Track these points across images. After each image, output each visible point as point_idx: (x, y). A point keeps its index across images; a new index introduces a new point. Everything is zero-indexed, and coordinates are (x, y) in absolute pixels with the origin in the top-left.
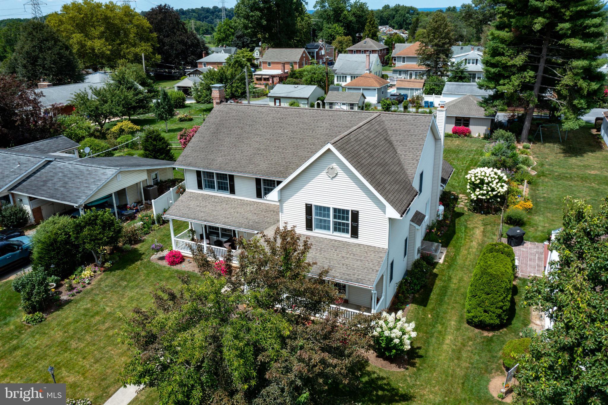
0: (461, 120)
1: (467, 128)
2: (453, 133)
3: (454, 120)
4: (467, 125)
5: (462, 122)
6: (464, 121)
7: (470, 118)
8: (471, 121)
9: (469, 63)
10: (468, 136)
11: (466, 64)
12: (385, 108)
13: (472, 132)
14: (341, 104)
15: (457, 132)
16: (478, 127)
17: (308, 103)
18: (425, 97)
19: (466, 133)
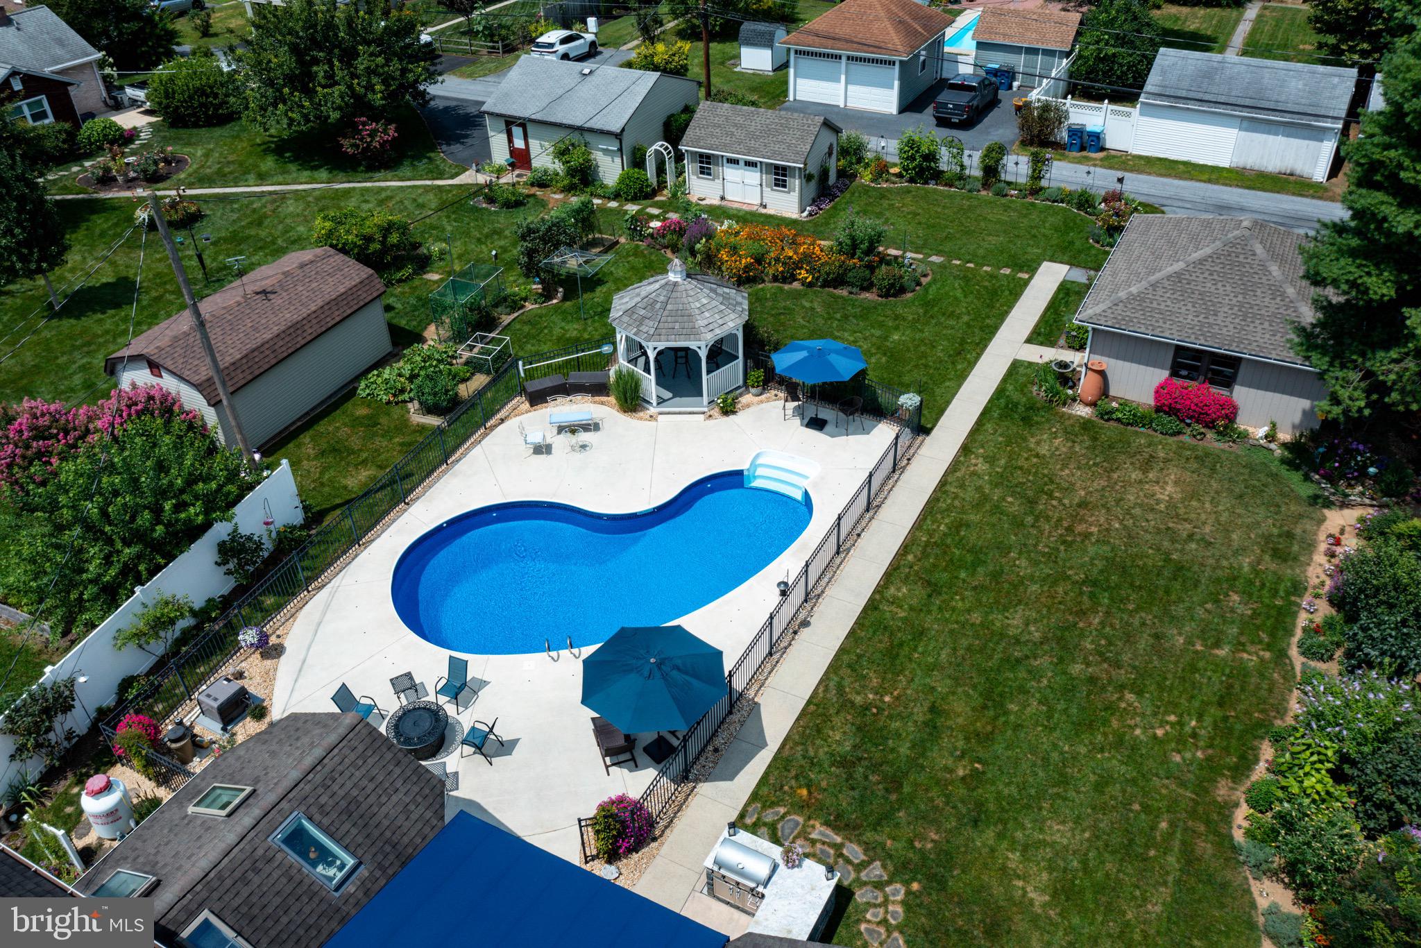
1: (1224, 392)
2: (1160, 410)
3: (1168, 355)
4: (1227, 381)
5: (1203, 364)
6: (1214, 362)
7: (1239, 359)
8: (1245, 370)
10: (1222, 433)
12: (914, 168)
13: (1240, 412)
14: (742, 163)
15: (1179, 406)
16: (1269, 394)
17: (621, 150)
18: (1071, 110)
19: (1217, 419)
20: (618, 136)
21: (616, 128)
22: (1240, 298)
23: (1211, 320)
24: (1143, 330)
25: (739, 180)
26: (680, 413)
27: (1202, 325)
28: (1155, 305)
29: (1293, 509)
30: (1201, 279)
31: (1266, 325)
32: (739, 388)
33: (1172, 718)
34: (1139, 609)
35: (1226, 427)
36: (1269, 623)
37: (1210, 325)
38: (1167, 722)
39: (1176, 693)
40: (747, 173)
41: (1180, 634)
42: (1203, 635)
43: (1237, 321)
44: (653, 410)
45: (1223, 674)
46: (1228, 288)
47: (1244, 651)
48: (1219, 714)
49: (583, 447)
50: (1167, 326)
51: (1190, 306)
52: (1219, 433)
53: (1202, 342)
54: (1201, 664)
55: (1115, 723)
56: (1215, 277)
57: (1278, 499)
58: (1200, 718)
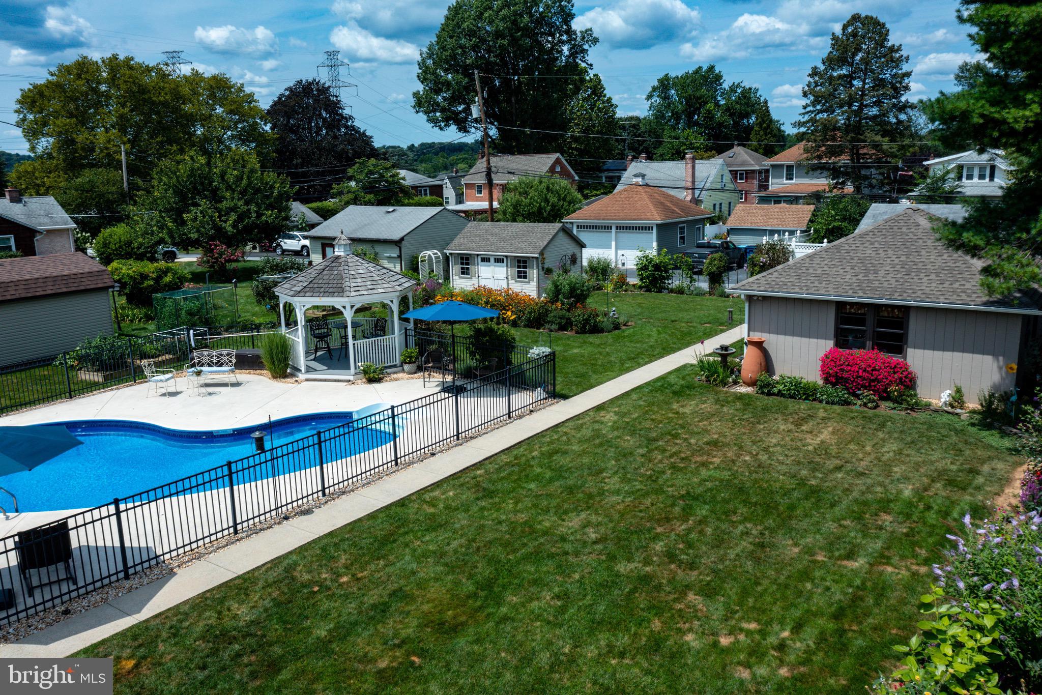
0: (861, 321)
1: (896, 358)
2: (827, 381)
3: (829, 319)
4: (897, 345)
5: (868, 328)
6: (881, 323)
7: (907, 309)
8: (915, 326)
9: (970, 177)
10: (898, 401)
11: (960, 178)
12: (648, 278)
13: (918, 382)
14: (492, 260)
15: (845, 375)
16: (948, 355)
17: (400, 257)
18: (796, 251)
19: (889, 385)
20: (398, 243)
21: (396, 236)
22: (903, 258)
23: (871, 277)
24: (797, 290)
25: (490, 276)
26: (325, 380)
27: (860, 282)
28: (811, 271)
29: (979, 453)
30: (861, 248)
31: (933, 276)
32: (395, 366)
33: (753, 626)
34: (746, 519)
35: (901, 394)
36: (931, 540)
37: (870, 281)
38: (741, 630)
39: (768, 599)
40: (497, 269)
41: (796, 545)
42: (829, 547)
43: (899, 276)
44: (302, 376)
45: (850, 586)
46: (890, 252)
47: (888, 564)
48: (831, 626)
49: (210, 394)
50: (823, 285)
51: (848, 269)
52: (895, 401)
53: (861, 294)
54: (818, 574)
55: (657, 625)
56: (876, 245)
57: (960, 445)
58: (798, 628)
